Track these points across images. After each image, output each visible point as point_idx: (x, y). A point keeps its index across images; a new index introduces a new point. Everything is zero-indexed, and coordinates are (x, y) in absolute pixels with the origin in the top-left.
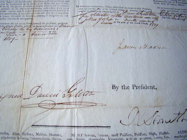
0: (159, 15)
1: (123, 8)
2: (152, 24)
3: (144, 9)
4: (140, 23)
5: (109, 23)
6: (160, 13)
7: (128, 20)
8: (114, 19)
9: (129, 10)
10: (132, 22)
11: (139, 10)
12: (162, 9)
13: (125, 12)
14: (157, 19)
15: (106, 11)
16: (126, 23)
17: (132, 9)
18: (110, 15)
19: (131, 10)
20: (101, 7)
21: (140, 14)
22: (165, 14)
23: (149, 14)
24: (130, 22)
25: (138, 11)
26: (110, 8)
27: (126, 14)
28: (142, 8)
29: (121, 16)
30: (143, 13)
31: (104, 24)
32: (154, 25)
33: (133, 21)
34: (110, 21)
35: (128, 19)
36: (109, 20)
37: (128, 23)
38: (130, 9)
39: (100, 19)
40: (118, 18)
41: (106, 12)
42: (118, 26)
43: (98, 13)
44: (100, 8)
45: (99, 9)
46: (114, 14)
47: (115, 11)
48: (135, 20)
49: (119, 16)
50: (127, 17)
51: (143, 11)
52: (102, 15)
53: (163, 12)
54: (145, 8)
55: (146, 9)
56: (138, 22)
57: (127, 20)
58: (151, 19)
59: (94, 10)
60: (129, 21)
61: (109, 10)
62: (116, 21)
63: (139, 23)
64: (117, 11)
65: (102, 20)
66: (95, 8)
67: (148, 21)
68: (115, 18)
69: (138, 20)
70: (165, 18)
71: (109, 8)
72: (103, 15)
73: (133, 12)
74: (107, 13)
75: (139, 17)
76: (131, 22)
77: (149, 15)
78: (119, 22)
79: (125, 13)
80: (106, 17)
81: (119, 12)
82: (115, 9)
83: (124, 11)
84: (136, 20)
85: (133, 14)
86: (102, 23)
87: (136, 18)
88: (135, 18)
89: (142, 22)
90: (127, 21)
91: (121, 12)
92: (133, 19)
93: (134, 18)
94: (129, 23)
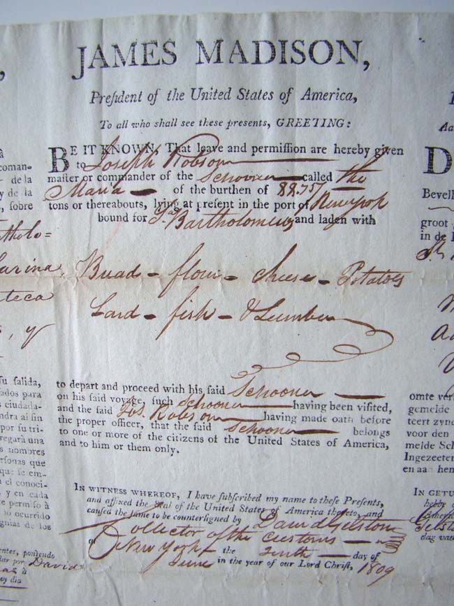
0: (409, 528)
1: (258, 499)
2: (368, 567)
3: (349, 503)
4: (322, 565)
5: (200, 564)
6: (415, 520)
7: (273, 554)
8: (218, 546)
9: (286, 506)
10: (290, 560)
11: (326, 507)
12: (433, 499)
13: (267, 519)
14: (394, 545)
15: (190, 513)
16: (264, 565)
17: (298, 506)
18: (206, 533)
19: (291, 511)
20: (168, 494)
21: (329, 525)
22: (439, 520)
23: (367, 523)
24: (280, 560)
25: (321, 513)
26: (206, 500)
27: (270, 528)
28: (342, 499)
29: (249, 535)
30: (344, 519)
31: (182, 565)
32: (375, 570)
33: (296, 555)
34: (205, 557)
35: (276, 547)
36: (199, 553)
37: (271, 564)
38: (291, 505)
39: (166, 547)
40: (235, 544)
41: (190, 518)
42: (232, 575)
43: (157, 522)
44: (167, 500)
45: (160, 504)
46: (219, 527)
47: (225, 514)
48: (301, 552)
49: (240, 535)
50: (274, 540)
51: (343, 513)
52: (173, 531)
53: (434, 510)
54: (356, 497)
55: (362, 502)
56: (311, 562)
57: (271, 551)
58: (373, 544)
59: (141, 509)
60: (277, 557)
61: (202, 513)
62: (228, 556)
63: (318, 566)
64: (232, 515)
65: (175, 550)
66: (146, 499)
67: (357, 556)
68: (224, 543)
69: (315, 551)
70: (431, 539)
71: (201, 503)
72: (179, 530)
73: (298, 518)
74: (192, 523)
75: (320, 541)
76: (284, 559)
77: (367, 528)
78: (240, 562)
79: (266, 523)
80: (189, 540)
81: (239, 520)
82: (226, 503)
83: (264, 516)
84: (306, 553)
85: (296, 526)
86: (174, 563)
87: (309, 545)
88: (305, 545)
89: (328, 559)
90: (269, 558)
91: (250, 520)
92: (294, 547)
93: (302, 544)
94: (277, 563)
